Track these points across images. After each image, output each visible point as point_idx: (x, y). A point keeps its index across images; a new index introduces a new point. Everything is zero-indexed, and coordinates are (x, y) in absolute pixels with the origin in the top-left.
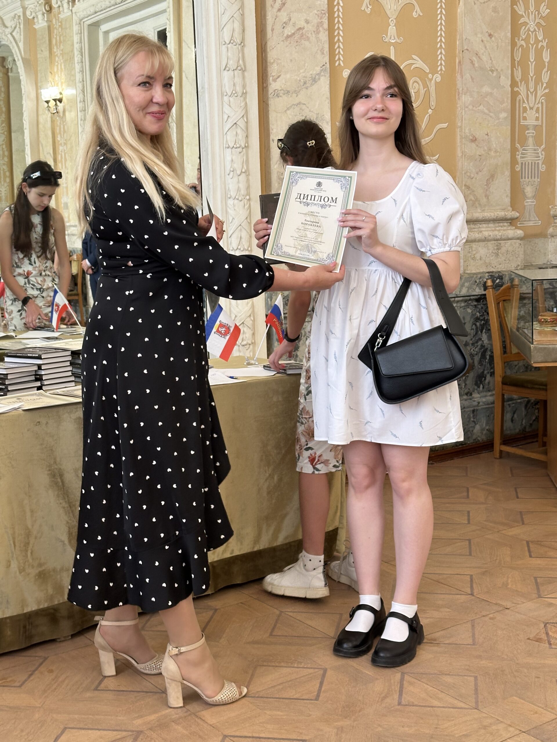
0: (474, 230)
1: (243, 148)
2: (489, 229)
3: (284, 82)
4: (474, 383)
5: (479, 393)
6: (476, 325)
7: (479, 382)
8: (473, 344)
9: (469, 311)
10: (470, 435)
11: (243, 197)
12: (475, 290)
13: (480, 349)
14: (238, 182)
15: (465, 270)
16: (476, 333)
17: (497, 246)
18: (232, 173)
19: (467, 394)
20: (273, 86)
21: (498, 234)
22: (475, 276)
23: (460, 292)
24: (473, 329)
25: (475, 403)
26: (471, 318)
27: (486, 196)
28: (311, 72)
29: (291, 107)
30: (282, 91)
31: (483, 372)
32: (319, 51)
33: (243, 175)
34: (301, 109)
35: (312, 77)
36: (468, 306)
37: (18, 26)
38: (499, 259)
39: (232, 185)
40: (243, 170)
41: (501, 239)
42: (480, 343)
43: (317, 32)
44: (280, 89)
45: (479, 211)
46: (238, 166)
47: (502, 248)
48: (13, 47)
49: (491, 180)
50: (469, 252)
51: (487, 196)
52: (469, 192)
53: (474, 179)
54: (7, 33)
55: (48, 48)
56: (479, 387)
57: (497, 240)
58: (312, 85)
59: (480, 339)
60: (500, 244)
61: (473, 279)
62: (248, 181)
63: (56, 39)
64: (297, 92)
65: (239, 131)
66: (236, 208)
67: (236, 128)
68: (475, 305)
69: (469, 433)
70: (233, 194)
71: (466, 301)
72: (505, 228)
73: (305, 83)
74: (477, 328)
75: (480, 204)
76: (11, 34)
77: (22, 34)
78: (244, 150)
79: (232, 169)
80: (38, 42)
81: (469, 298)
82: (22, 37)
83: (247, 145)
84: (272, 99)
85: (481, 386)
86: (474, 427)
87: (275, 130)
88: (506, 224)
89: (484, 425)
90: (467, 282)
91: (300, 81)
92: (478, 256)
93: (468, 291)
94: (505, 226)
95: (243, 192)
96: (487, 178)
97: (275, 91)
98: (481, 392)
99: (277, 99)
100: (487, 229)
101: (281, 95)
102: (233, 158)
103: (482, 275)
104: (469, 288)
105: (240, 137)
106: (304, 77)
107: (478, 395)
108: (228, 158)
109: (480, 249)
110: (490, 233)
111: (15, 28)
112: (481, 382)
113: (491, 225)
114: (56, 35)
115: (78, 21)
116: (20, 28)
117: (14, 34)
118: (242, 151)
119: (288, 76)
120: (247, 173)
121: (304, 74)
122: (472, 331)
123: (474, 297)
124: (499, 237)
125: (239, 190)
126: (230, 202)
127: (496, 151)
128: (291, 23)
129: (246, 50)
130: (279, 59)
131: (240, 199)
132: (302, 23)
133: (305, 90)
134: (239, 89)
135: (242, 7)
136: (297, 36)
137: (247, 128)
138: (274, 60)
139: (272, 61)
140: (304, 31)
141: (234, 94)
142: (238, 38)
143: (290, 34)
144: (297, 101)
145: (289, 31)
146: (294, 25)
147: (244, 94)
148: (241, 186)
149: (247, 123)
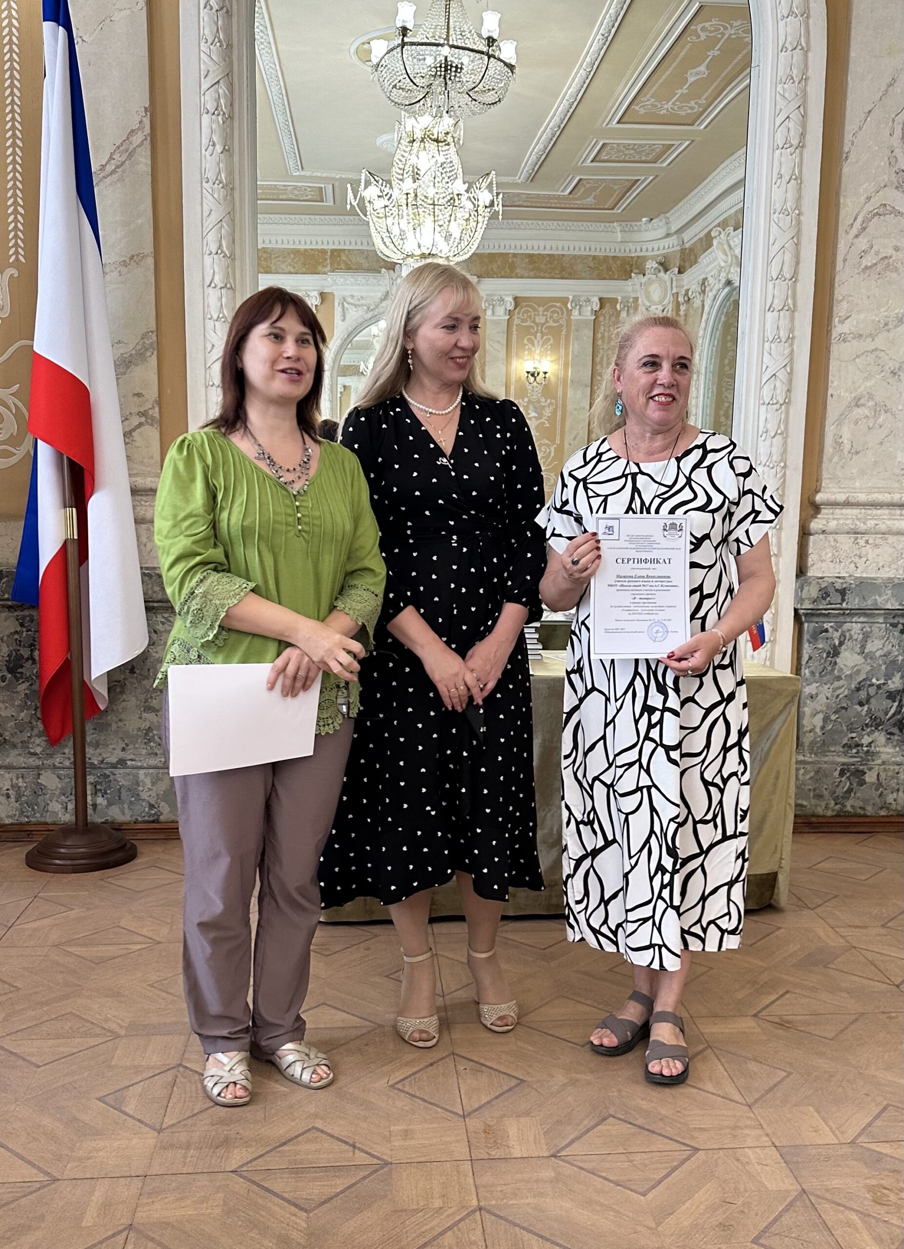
1: (781, 405)
3: (855, 323)
11: (775, 464)
14: (772, 447)
18: (764, 435)
20: (839, 329)
28: (897, 311)
29: (863, 354)
30: (851, 335)
33: (778, 437)
34: (877, 357)
39: (764, 449)
40: (779, 432)
44: (848, 332)
46: (772, 427)
58: (896, 326)
62: (785, 443)
64: (872, 337)
65: (778, 384)
67: (776, 380)
73: (886, 325)
78: (783, 407)
79: (764, 430)
83: (787, 401)
84: (835, 345)
87: (835, 383)
91: (879, 321)
95: (776, 457)
97: (840, 335)
99: (843, 345)
101: (850, 339)
102: (769, 416)
105: (778, 391)
106: (886, 317)
108: (763, 417)
118: (781, 408)
119: (862, 316)
120: (784, 434)
121: (885, 313)
128: (872, 251)
129: (799, 286)
130: (851, 296)
131: (771, 465)
132: (890, 251)
133: (885, 333)
134: (783, 334)
135: (798, 234)
136: (879, 268)
137: (790, 381)
138: (844, 298)
139: (841, 298)
140: (891, 260)
141: (777, 339)
142: (788, 273)
143: (869, 264)
144: (872, 346)
145: (868, 261)
146: (877, 253)
147: (791, 339)
148: (774, 450)
149: (791, 374)
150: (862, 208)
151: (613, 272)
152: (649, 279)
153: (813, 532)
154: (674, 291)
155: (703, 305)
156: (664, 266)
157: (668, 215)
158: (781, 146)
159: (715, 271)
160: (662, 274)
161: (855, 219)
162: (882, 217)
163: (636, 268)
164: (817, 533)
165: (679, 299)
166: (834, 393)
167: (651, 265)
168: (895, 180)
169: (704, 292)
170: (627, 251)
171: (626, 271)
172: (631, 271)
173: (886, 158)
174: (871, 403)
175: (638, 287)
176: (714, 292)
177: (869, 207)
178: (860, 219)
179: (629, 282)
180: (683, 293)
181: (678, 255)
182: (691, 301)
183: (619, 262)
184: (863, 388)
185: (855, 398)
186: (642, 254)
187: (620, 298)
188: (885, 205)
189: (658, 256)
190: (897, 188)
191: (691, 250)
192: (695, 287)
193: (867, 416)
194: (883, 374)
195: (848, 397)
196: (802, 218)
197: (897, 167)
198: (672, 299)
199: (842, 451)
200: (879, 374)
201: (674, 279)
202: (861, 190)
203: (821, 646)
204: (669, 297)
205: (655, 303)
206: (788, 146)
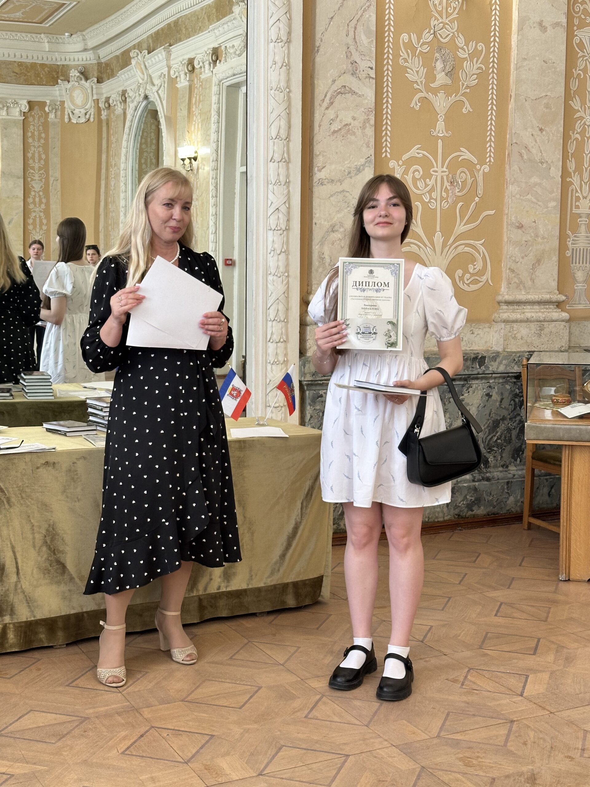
0: (517, 311)
1: (284, 231)
2: (533, 311)
3: (329, 171)
4: (511, 456)
5: (515, 466)
6: (514, 401)
7: (516, 456)
8: (510, 419)
9: (508, 387)
10: (503, 506)
11: (282, 274)
12: (513, 368)
13: (518, 424)
14: (278, 261)
15: (504, 349)
16: (515, 409)
17: (540, 327)
18: (272, 253)
19: (502, 466)
20: (318, 175)
21: (541, 316)
22: (514, 355)
23: (497, 369)
24: (511, 405)
25: (510, 476)
26: (510, 394)
27: (531, 280)
28: (356, 164)
29: (334, 194)
30: (327, 180)
31: (521, 446)
32: (364, 145)
33: (283, 255)
34: (344, 196)
35: (356, 168)
36: (506, 382)
37: (163, 85)
38: (542, 340)
39: (272, 263)
40: (283, 250)
41: (545, 321)
42: (518, 418)
43: (363, 128)
44: (324, 178)
45: (524, 293)
46: (278, 246)
47: (545, 330)
48: (158, 105)
49: (537, 265)
50: (510, 332)
51: (533, 280)
52: (513, 275)
53: (519, 263)
54: (154, 91)
55: (187, 107)
56: (516, 460)
57: (541, 321)
58: (356, 174)
59: (519, 415)
60: (543, 325)
61: (512, 357)
62: (287, 259)
63: (196, 98)
64: (341, 181)
65: (281, 216)
66: (275, 283)
67: (278, 212)
68: (514, 382)
69: (502, 503)
70: (273, 271)
71: (504, 378)
72: (550, 310)
73: (349, 173)
74: (515, 404)
75: (524, 287)
76: (157, 92)
77: (166, 93)
78: (285, 232)
79: (272, 249)
80: (179, 101)
81: (507, 375)
82: (166, 95)
83: (287, 228)
84: (316, 187)
85: (519, 459)
86: (508, 498)
87: (318, 215)
88: (552, 306)
89: (519, 498)
90: (505, 359)
91: (344, 171)
92: (519, 336)
93: (506, 368)
94: (550, 308)
95: (282, 269)
96: (532, 263)
97: (319, 180)
98: (518, 465)
99: (321, 188)
100: (530, 311)
101: (325, 183)
102: (275, 239)
103: (521, 354)
104: (506, 366)
105: (281, 221)
106: (349, 168)
107: (515, 468)
108: (270, 239)
109: (521, 329)
110: (533, 315)
111: (161, 86)
112: (518, 456)
113: (536, 307)
114: (196, 94)
115: (217, 82)
116: (164, 87)
117: (160, 92)
118: (283, 233)
119: (333, 167)
120: (287, 252)
121: (348, 165)
122: (510, 406)
123: (512, 374)
124: (542, 319)
125: (278, 267)
126: (270, 278)
127: (543, 238)
128: (338, 119)
129: (291, 144)
130: (325, 152)
131: (279, 275)
132: (349, 120)
133: (349, 179)
134: (282, 179)
135: (289, 107)
136: (343, 132)
137: (289, 213)
138: (320, 153)
139: (318, 153)
140: (350, 127)
141: (278, 183)
142: (283, 134)
143: (336, 129)
144: (341, 188)
145: (336, 126)
146: (341, 121)
147: (287, 183)
148: (280, 264)
149: (289, 208)
150: (330, 88)
151: (41, 78)
152: (73, 85)
153: (309, 323)
154: (95, 97)
155: (125, 114)
156: (85, 75)
157: (84, 33)
158: (274, 40)
159: (134, 86)
160: (83, 82)
161: (326, 96)
162: (343, 95)
163: (62, 75)
164: (311, 324)
165: (100, 105)
166: (317, 222)
167: (74, 73)
168: (351, 69)
169: (125, 101)
170: (54, 60)
171: (53, 77)
172: (58, 77)
173: (344, 52)
174: (342, 230)
175: (64, 92)
176: (135, 103)
177: (335, 87)
178: (329, 96)
179: (56, 88)
180: (104, 100)
181: (96, 68)
182: (112, 108)
183: (46, 69)
184: (336, 219)
185: (331, 226)
186: (65, 63)
187: (48, 102)
188: (345, 86)
189: (79, 66)
190: (352, 74)
191: (107, 64)
192: (115, 98)
193: (340, 239)
194: (349, 209)
195: (327, 225)
196: (291, 94)
197: (352, 59)
198: (93, 104)
199: (324, 264)
200: (346, 209)
201: (94, 87)
202: (329, 75)
203: (318, 407)
204: (90, 103)
205: (78, 107)
206: (279, 41)
